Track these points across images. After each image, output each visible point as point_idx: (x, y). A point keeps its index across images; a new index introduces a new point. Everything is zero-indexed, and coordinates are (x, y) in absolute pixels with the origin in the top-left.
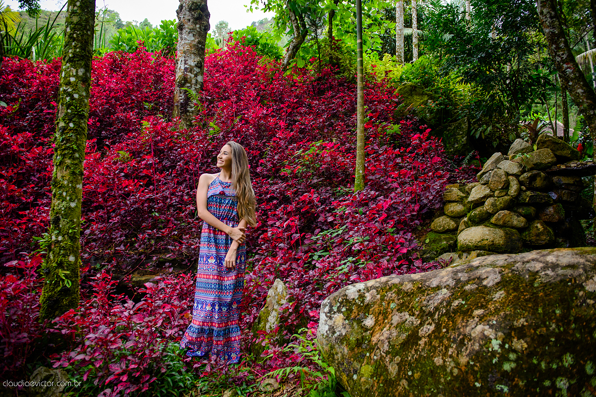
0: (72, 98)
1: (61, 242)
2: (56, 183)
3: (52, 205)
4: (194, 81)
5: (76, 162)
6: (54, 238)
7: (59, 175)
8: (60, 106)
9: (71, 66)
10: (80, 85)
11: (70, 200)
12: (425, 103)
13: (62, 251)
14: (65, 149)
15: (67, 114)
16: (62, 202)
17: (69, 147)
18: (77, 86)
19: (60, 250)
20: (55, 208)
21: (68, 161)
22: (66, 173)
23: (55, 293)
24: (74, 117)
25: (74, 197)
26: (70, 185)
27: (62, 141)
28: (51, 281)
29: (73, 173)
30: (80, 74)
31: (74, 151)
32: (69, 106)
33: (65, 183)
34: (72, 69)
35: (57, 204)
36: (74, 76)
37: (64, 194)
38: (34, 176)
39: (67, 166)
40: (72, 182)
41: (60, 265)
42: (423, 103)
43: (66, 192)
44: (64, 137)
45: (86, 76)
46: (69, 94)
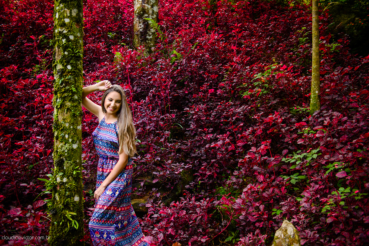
0: (68, 40)
1: (66, 183)
2: (58, 126)
3: (55, 147)
4: (151, 12)
5: (75, 104)
6: (59, 180)
7: (61, 118)
8: (57, 48)
9: (65, 7)
10: (74, 26)
11: (73, 142)
12: (353, 21)
13: (67, 193)
14: (65, 92)
15: (64, 56)
16: (65, 144)
17: (68, 89)
18: (71, 27)
19: (66, 191)
20: (58, 150)
21: (68, 104)
22: (67, 116)
23: (63, 233)
24: (71, 59)
25: (75, 139)
26: (72, 127)
27: (62, 84)
28: (59, 223)
29: (74, 116)
30: (74, 14)
31: (74, 93)
32: (65, 48)
33: (67, 125)
34: (66, 9)
35: (60, 146)
36: (68, 17)
37: (67, 136)
38: (23, 105)
39: (68, 109)
40: (73, 124)
41: (67, 206)
42: (350, 20)
43: (68, 134)
44: (63, 79)
45: (79, 16)
46: (65, 36)
